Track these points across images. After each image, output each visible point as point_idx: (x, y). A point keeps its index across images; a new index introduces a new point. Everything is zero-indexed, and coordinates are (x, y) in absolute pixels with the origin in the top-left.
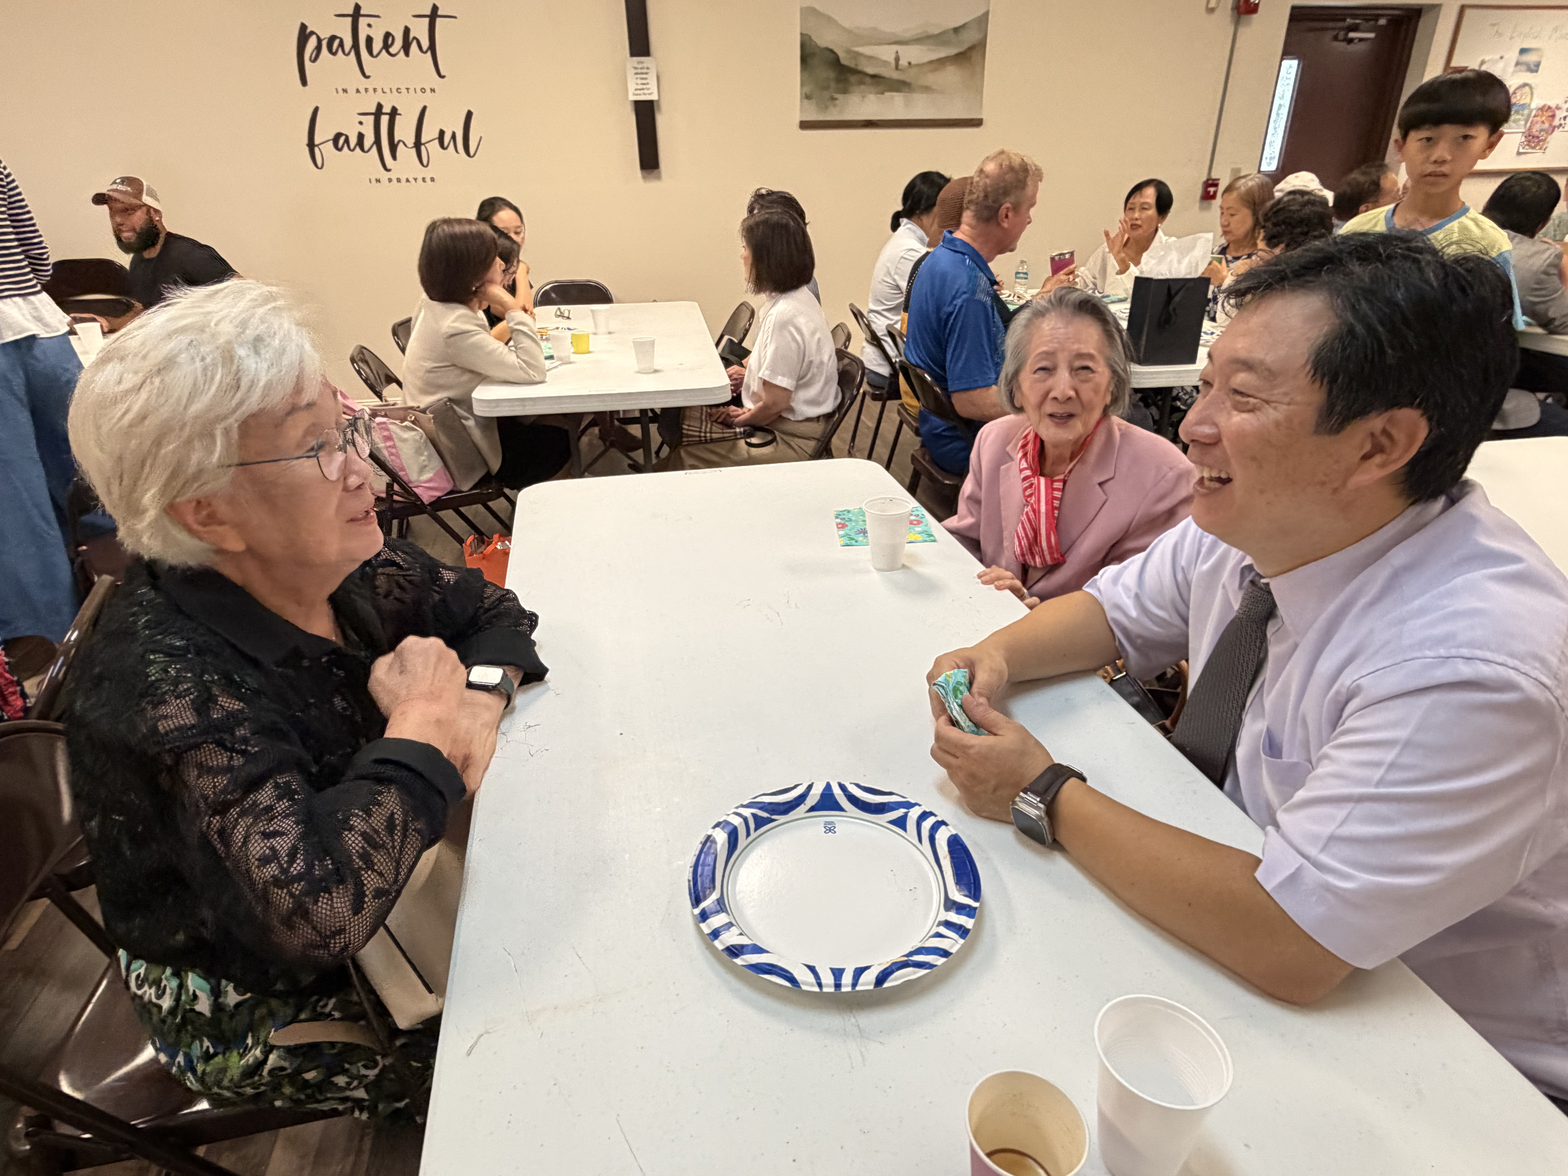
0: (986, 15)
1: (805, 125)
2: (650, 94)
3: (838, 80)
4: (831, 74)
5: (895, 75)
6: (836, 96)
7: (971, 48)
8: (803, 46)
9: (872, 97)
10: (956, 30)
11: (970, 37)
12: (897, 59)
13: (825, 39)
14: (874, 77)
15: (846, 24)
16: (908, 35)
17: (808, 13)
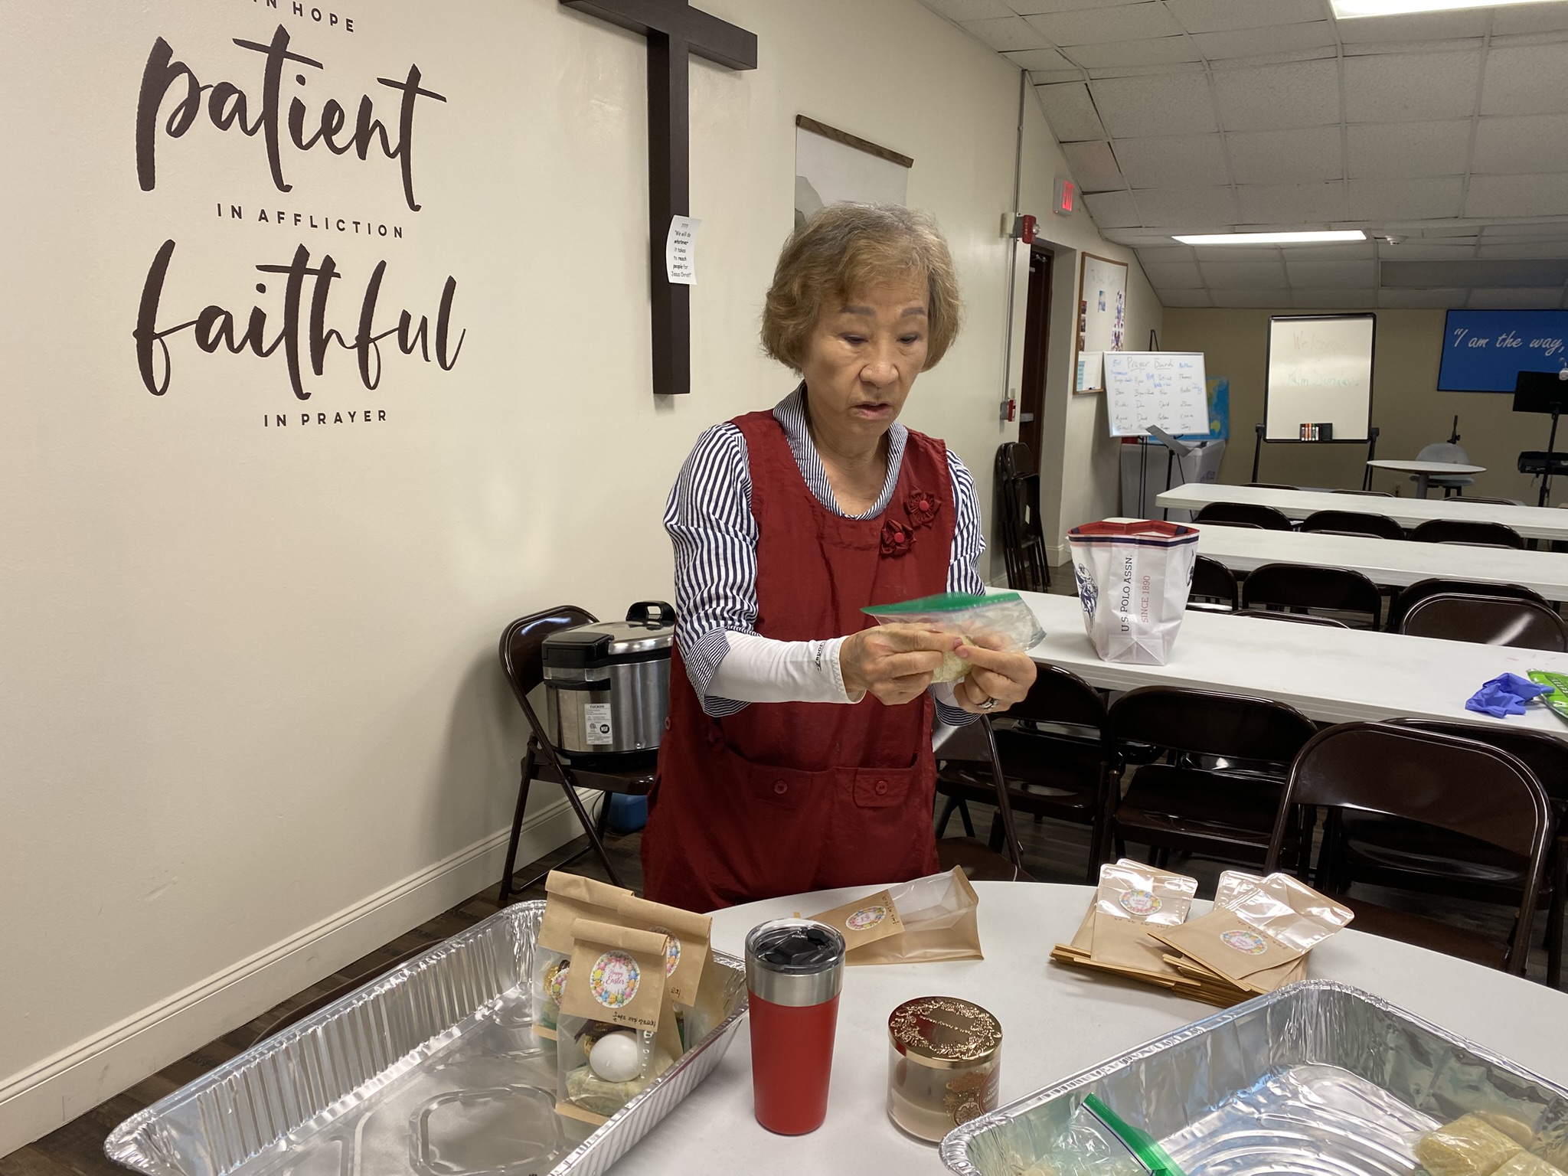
2: (688, 275)
17: (803, 185)
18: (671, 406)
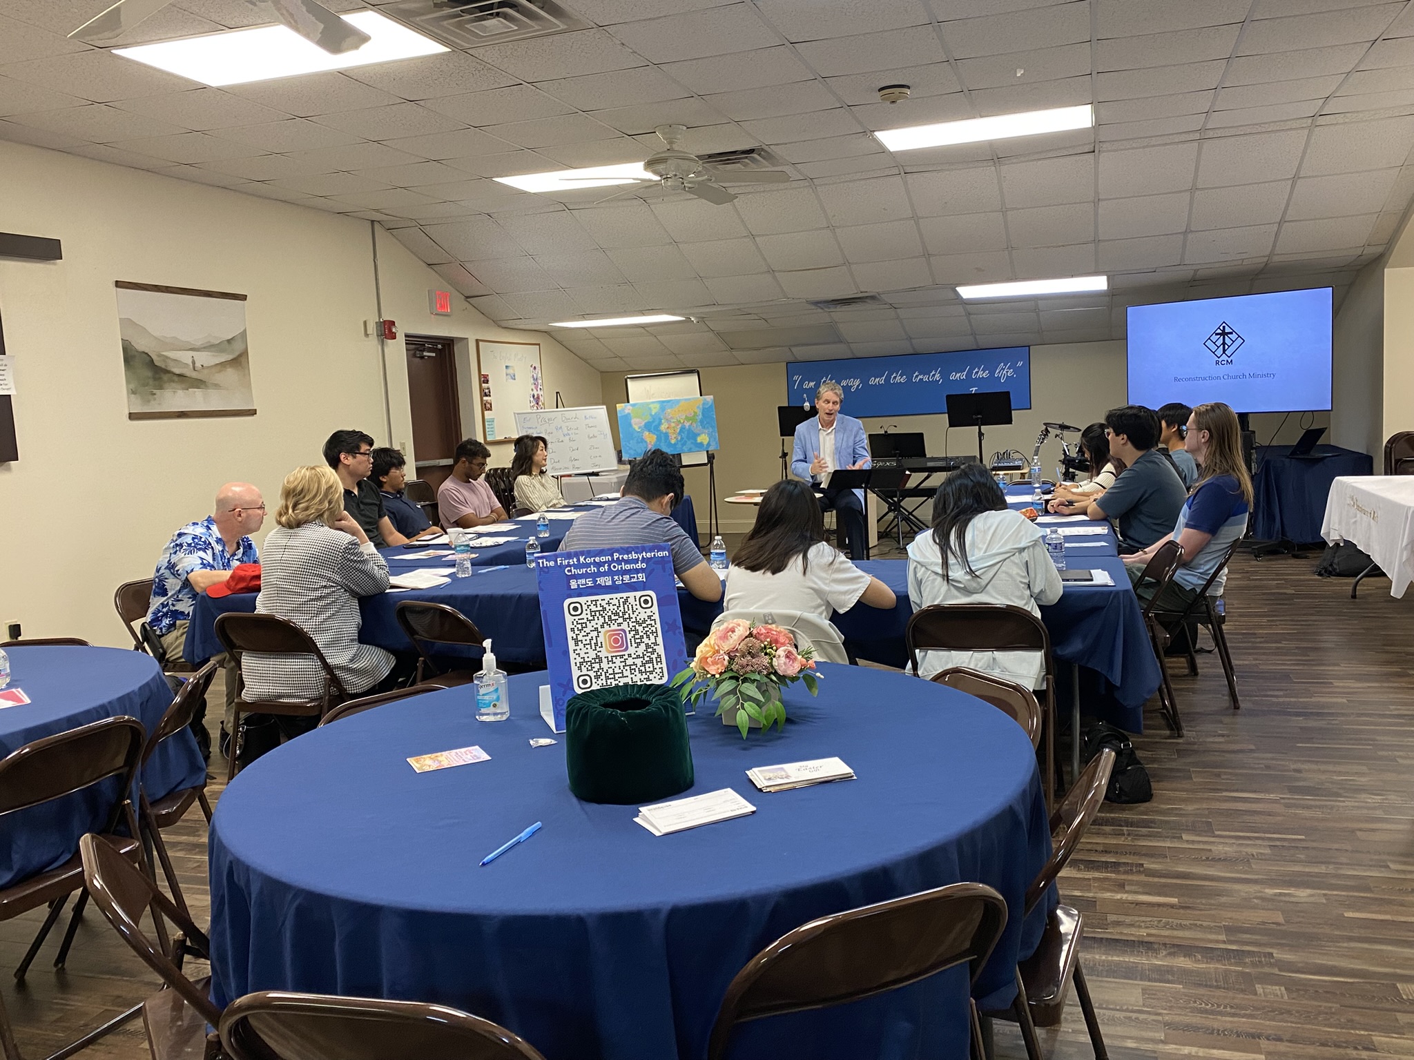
0: (245, 330)
1: (132, 416)
2: (8, 389)
3: (155, 379)
4: (149, 374)
5: (194, 375)
6: (155, 391)
7: (240, 356)
8: (125, 350)
9: (180, 392)
10: (229, 341)
11: (238, 348)
12: (194, 363)
13: (141, 344)
14: (179, 375)
15: (156, 334)
16: (198, 344)
17: (126, 323)
18: (9, 469)
